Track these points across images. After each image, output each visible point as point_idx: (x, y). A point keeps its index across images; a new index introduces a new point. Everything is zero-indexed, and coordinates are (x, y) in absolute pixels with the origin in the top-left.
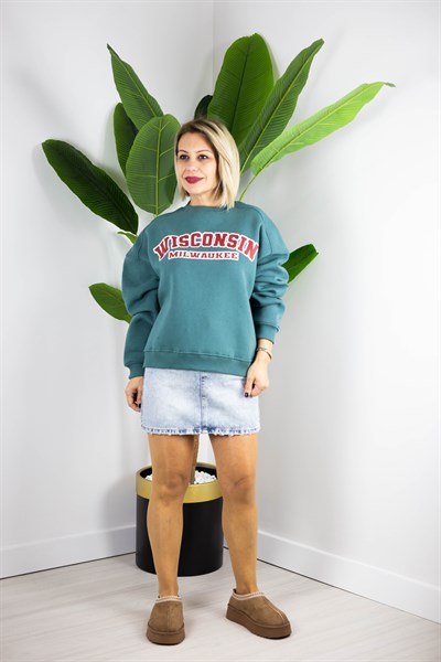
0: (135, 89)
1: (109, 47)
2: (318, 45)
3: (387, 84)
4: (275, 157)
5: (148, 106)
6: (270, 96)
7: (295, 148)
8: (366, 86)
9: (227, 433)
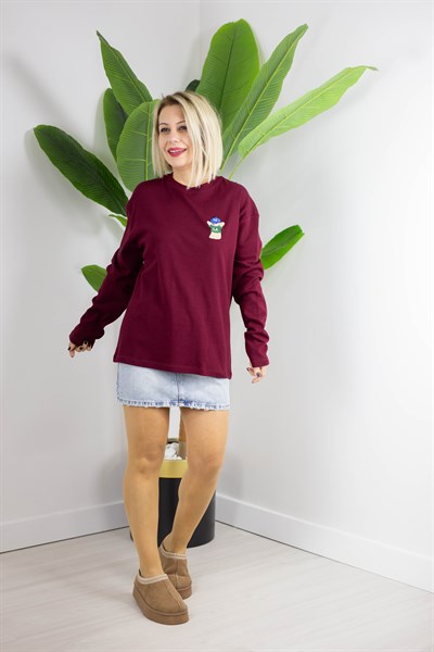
0: (124, 75)
1: (98, 34)
2: (302, 30)
3: (370, 68)
4: (262, 140)
5: (137, 92)
6: (257, 80)
7: (282, 131)
8: (349, 70)
9: (203, 407)
